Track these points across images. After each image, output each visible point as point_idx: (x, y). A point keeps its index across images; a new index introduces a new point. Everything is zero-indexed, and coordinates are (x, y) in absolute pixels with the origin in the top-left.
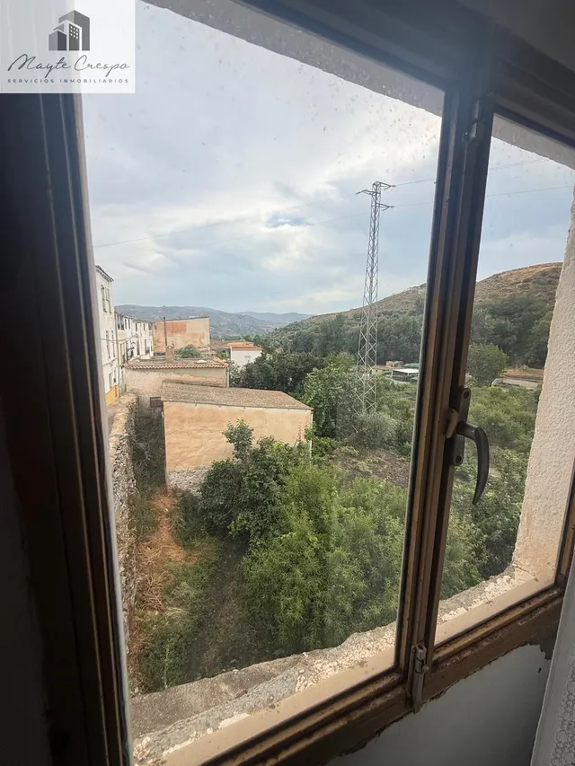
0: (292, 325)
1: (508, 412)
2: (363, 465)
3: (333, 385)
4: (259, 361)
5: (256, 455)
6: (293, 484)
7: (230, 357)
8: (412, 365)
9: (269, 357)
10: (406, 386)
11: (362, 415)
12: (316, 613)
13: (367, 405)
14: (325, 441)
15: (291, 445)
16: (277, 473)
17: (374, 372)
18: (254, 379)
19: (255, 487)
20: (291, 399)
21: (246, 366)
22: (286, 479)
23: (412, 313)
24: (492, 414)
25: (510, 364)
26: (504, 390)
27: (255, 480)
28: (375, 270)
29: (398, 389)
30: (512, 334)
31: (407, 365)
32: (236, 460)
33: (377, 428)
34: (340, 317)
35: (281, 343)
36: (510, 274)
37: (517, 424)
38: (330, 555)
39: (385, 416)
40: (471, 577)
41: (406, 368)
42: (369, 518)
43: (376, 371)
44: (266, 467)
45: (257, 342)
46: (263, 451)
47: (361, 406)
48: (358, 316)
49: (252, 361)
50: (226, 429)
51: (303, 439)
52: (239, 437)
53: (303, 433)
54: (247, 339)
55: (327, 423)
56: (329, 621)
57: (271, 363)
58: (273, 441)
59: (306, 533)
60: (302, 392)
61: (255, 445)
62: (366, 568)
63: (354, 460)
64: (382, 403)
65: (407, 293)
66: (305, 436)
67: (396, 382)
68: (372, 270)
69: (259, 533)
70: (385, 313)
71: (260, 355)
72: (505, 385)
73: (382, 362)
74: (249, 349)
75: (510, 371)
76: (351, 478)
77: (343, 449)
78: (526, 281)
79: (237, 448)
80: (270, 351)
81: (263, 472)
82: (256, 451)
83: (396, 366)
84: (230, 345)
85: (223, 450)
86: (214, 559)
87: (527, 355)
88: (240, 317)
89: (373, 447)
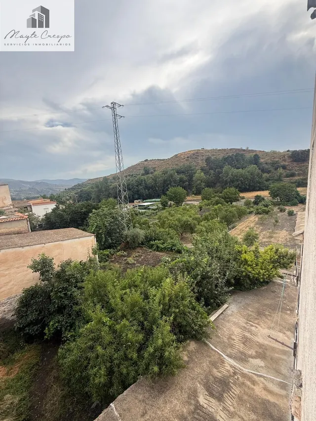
0: (76, 185)
1: (190, 217)
2: (131, 260)
3: (106, 218)
4: (54, 210)
5: (59, 275)
6: (88, 286)
7: (31, 211)
8: (147, 201)
9: (61, 207)
10: (145, 212)
11: (126, 232)
12: (116, 369)
13: (128, 226)
14: (106, 252)
15: (84, 261)
16: (77, 282)
17: (128, 207)
18: (52, 223)
19: (61, 297)
20: (80, 231)
21: (45, 215)
22: (83, 284)
23: (143, 175)
24: (184, 219)
25: (188, 195)
26: (187, 207)
27: (60, 292)
28: (120, 151)
29: (142, 214)
30: (186, 181)
31: (144, 201)
32: (43, 283)
33: (135, 238)
34: (105, 179)
35: (70, 197)
36: (181, 154)
37: (196, 222)
38: (118, 327)
39: (138, 230)
40: (193, 305)
41: (144, 202)
42: (139, 292)
43: (130, 206)
44: (68, 281)
45: (52, 199)
46: (63, 271)
47: (124, 227)
48: (115, 178)
49: (50, 211)
50: (30, 263)
51: (92, 255)
52: (43, 266)
53: (91, 251)
54: (44, 197)
55: (106, 240)
56: (125, 371)
57: (64, 211)
58: (71, 262)
59: (101, 318)
60: (87, 225)
61: (57, 268)
62: (141, 324)
63: (125, 258)
64: (135, 223)
65: (139, 164)
66: (93, 253)
67: (140, 211)
68: (118, 150)
69: (69, 328)
70: (129, 175)
71: (55, 207)
72: (187, 205)
73: (132, 201)
74: (47, 203)
75: (188, 198)
76: (125, 270)
77: (118, 254)
78: (188, 157)
79: (42, 274)
80: (63, 203)
81: (66, 285)
82: (58, 272)
83: (139, 202)
84: (31, 202)
85: (30, 279)
86: (34, 361)
87: (193, 190)
88: (37, 183)
89: (134, 248)
